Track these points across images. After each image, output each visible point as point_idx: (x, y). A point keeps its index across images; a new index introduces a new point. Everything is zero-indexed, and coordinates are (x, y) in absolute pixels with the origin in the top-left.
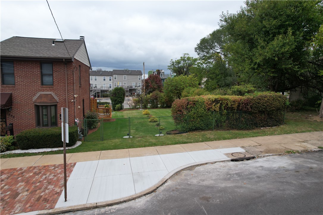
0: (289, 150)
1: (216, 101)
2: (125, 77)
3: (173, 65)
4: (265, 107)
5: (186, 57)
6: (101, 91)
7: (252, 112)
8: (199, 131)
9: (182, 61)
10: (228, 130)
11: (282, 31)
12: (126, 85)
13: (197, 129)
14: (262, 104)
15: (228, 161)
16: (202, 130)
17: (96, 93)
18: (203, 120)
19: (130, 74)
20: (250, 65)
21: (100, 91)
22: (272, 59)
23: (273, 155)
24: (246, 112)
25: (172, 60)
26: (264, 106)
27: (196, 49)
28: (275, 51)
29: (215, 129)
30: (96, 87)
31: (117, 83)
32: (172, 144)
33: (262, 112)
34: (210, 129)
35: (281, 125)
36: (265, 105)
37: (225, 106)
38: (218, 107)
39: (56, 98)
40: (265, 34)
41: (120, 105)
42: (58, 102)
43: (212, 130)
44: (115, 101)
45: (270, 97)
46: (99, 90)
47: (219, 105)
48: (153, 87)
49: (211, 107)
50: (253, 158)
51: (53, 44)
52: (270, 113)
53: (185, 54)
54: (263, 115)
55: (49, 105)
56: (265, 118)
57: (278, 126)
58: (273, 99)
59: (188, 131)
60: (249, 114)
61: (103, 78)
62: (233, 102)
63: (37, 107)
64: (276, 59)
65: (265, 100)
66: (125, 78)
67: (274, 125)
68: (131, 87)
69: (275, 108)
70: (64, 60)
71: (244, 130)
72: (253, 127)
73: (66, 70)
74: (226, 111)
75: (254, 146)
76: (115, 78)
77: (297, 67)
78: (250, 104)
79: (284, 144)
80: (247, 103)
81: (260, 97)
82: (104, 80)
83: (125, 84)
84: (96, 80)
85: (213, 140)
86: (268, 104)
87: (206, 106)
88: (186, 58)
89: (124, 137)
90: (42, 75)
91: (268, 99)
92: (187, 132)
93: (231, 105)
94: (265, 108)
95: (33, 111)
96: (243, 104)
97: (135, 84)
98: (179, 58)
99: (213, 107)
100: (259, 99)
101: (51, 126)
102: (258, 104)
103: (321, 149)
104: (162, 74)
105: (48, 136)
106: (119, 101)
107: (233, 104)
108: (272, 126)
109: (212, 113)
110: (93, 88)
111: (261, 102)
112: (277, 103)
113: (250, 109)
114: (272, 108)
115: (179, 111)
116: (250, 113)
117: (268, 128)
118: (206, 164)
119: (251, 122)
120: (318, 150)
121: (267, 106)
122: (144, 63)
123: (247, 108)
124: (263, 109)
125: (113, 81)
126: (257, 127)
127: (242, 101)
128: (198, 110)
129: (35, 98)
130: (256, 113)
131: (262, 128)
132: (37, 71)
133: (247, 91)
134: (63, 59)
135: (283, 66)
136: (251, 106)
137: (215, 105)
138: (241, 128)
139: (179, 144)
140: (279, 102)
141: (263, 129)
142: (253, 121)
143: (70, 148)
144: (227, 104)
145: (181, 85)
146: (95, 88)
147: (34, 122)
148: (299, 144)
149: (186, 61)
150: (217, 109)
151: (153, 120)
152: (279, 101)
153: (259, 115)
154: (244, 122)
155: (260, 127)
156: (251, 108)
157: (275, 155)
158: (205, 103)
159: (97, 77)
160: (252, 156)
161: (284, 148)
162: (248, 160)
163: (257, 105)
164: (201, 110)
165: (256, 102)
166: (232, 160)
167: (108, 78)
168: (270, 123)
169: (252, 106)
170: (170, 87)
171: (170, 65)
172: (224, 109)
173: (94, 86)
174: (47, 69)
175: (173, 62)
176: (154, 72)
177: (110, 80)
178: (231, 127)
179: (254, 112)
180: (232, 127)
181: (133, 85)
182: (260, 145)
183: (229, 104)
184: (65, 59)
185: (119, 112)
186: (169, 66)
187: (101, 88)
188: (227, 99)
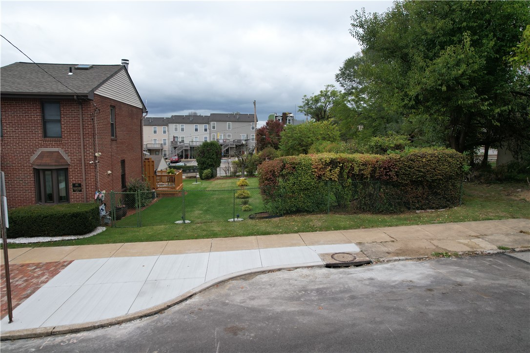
0: (441, 251)
1: (333, 163)
2: (229, 125)
3: (307, 104)
4: (422, 174)
5: (329, 91)
6: (191, 147)
7: (399, 182)
8: (303, 215)
9: (323, 98)
10: (355, 213)
11: (455, 38)
12: (231, 139)
13: (298, 211)
14: (418, 169)
15: (320, 267)
16: (308, 212)
17: (182, 152)
18: (309, 196)
19: (238, 121)
20: (403, 100)
21: (189, 148)
22: (437, 89)
23: (407, 259)
24: (387, 182)
25: (305, 96)
26: (421, 172)
27: (337, 76)
28: (442, 75)
29: (331, 210)
30: (183, 141)
31: (217, 136)
32: (244, 236)
33: (416, 183)
34: (322, 211)
35: (455, 206)
36: (423, 170)
37: (349, 172)
38: (336, 173)
39: (66, 157)
40: (428, 45)
41: (209, 170)
42: (69, 165)
43: (327, 213)
44: (204, 163)
45: (432, 157)
46: (187, 146)
47: (337, 170)
48: (272, 141)
49: (324, 174)
50: (369, 263)
51: (71, 72)
52: (434, 186)
53: (329, 86)
54: (420, 188)
55: (54, 168)
56: (424, 194)
57: (450, 208)
58: (438, 161)
59: (284, 214)
60: (394, 186)
61: (193, 126)
62: (363, 165)
63: (37, 172)
64: (443, 88)
65: (423, 162)
66: (229, 128)
67: (441, 206)
68: (240, 141)
69: (443, 176)
70: (75, 97)
71: (385, 214)
72: (402, 210)
73: (81, 113)
74: (350, 180)
75: (381, 242)
76: (214, 127)
77: (486, 103)
78: (394, 169)
79: (439, 240)
80: (388, 167)
81: (413, 157)
82: (196, 130)
83: (229, 136)
84: (183, 130)
85: (316, 231)
86: (428, 168)
87: (315, 172)
88: (329, 93)
89: (177, 222)
90: (45, 122)
91: (428, 159)
92: (281, 216)
93: (360, 170)
94: (422, 176)
95: (31, 178)
96: (381, 168)
97: (246, 136)
98: (318, 93)
99: (328, 174)
100: (411, 160)
101: (59, 202)
102: (409, 168)
103: (501, 251)
104: (289, 120)
105: (46, 217)
106: (210, 164)
107: (364, 169)
108: (437, 208)
109: (326, 184)
110: (179, 144)
111: (414, 165)
112: (445, 168)
113: (395, 178)
114: (437, 175)
115: (266, 179)
116: (396, 185)
117: (430, 211)
118: (279, 270)
119: (397, 201)
120: (496, 252)
121: (427, 172)
122: (255, 101)
123: (390, 175)
124: (418, 178)
125: (210, 131)
126: (409, 209)
127: (378, 163)
128: (299, 178)
129: (34, 158)
130: (407, 185)
131: (417, 211)
132: (35, 116)
133: (392, 145)
134: (73, 96)
135: (460, 102)
136: (396, 172)
137: (330, 170)
138: (378, 210)
139: (255, 235)
140: (450, 166)
141: (420, 212)
142: (401, 199)
143: (81, 237)
144: (352, 169)
145: (309, 138)
146: (182, 144)
147: (32, 194)
148: (466, 241)
149: (330, 97)
150: (335, 177)
151: (242, 194)
152: (450, 163)
153: (412, 189)
154: (385, 201)
155: (414, 209)
156: (397, 175)
157: (411, 259)
158: (312, 166)
159: (185, 126)
160: (367, 259)
161: (434, 247)
162: (357, 266)
163: (407, 170)
164: (305, 179)
165: (404, 164)
166: (328, 266)
167: (201, 127)
168: (434, 203)
169: (399, 172)
170: (291, 141)
171: (302, 105)
172: (348, 178)
173: (180, 140)
174: (51, 113)
175: (307, 100)
176: (276, 117)
177: (206, 130)
178: (360, 208)
179: (402, 183)
180: (363, 208)
181: (243, 137)
182: (393, 241)
183: (356, 169)
184: (77, 96)
185: (208, 181)
186: (300, 107)
187: (191, 144)
188: (352, 161)
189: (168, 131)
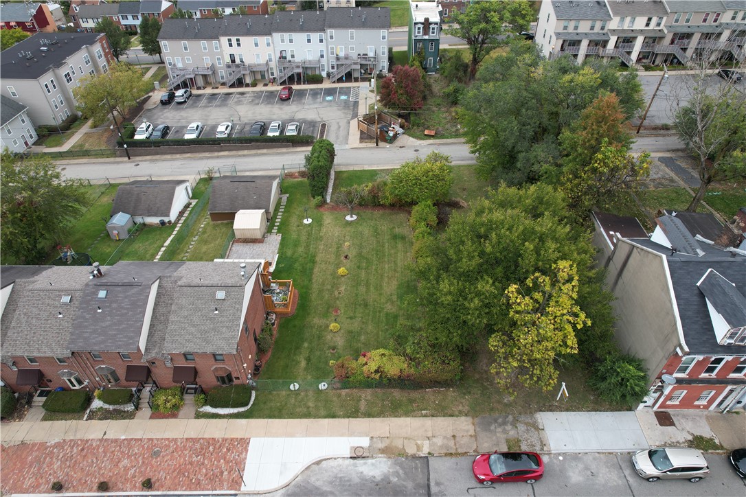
0: (403, 451)
2: (352, 34)
6: (303, 68)
15: (347, 458)
17: (293, 75)
19: (364, 27)
21: (301, 70)
30: (292, 56)
31: (336, 48)
39: (228, 368)
41: (321, 196)
42: (231, 372)
46: (298, 67)
50: (367, 457)
61: (305, 36)
66: (352, 37)
68: (365, 57)
75: (382, 438)
76: (332, 37)
79: (409, 439)
82: (309, 41)
83: (352, 49)
84: (291, 41)
85: (359, 417)
89: (291, 387)
97: (374, 50)
103: (428, 455)
104: (433, 29)
118: (331, 459)
120: (425, 455)
125: (327, 43)
139: (329, 418)
148: (420, 443)
157: (386, 457)
159: (295, 36)
160: (368, 453)
161: (402, 447)
166: (351, 458)
167: (315, 37)
173: (289, 55)
176: (416, 24)
177: (321, 41)
178: (393, 387)
181: (370, 51)
182: (388, 437)
183: (390, 376)
189: (273, 43)
